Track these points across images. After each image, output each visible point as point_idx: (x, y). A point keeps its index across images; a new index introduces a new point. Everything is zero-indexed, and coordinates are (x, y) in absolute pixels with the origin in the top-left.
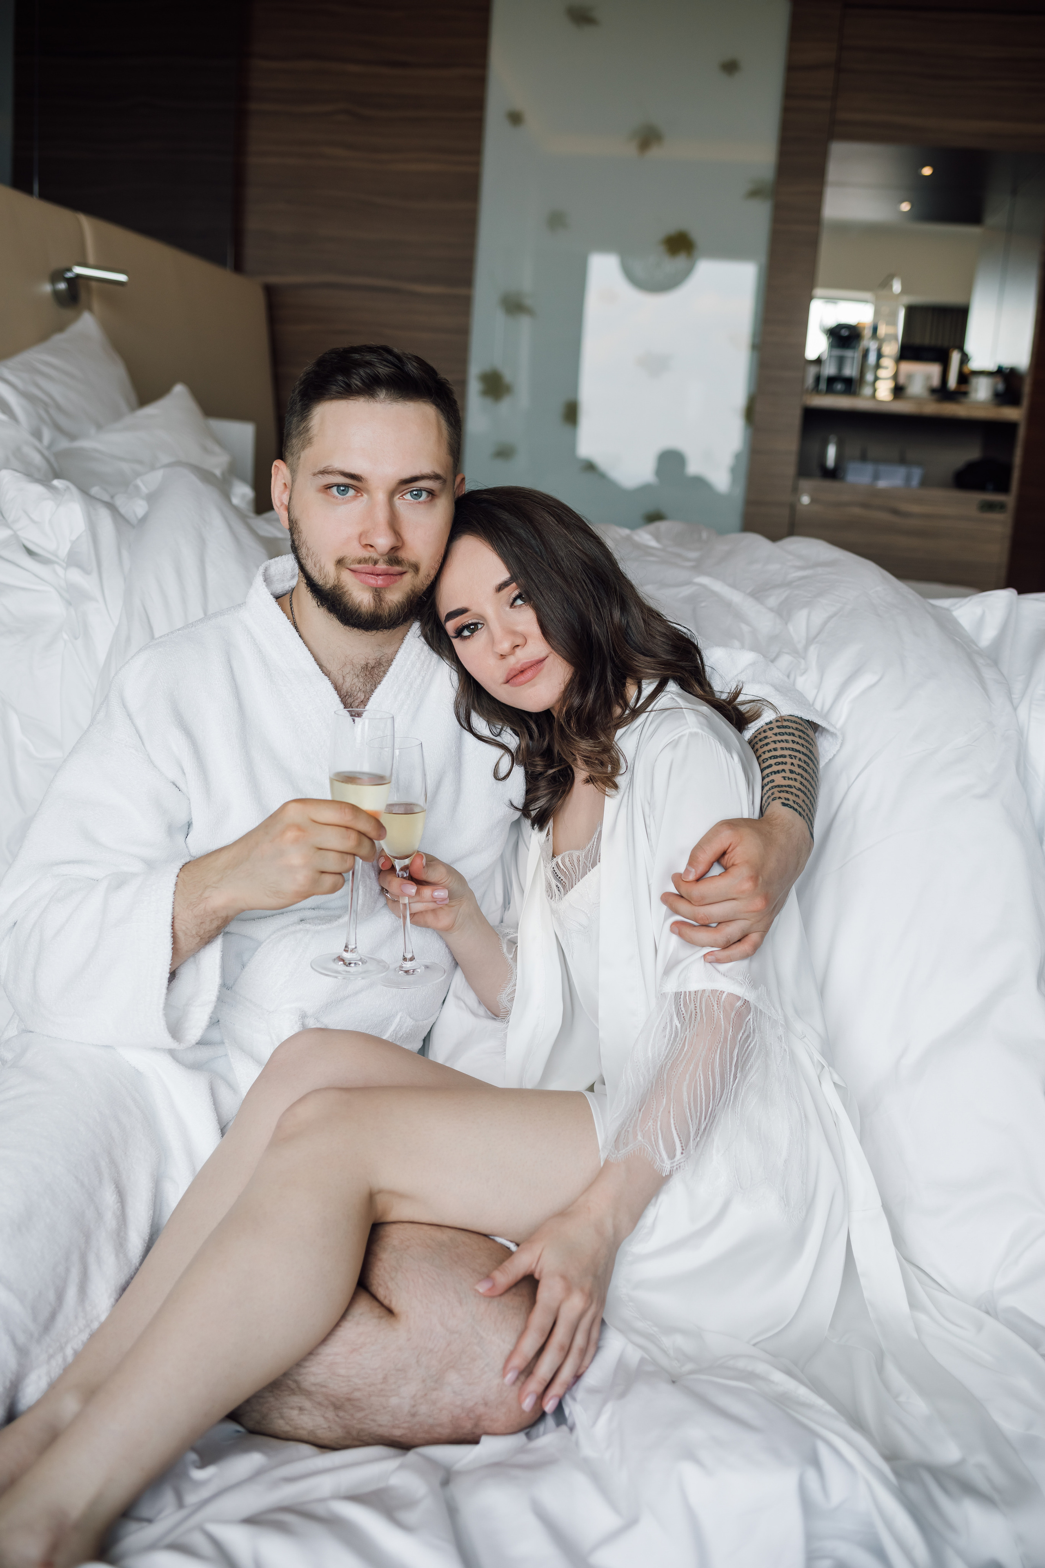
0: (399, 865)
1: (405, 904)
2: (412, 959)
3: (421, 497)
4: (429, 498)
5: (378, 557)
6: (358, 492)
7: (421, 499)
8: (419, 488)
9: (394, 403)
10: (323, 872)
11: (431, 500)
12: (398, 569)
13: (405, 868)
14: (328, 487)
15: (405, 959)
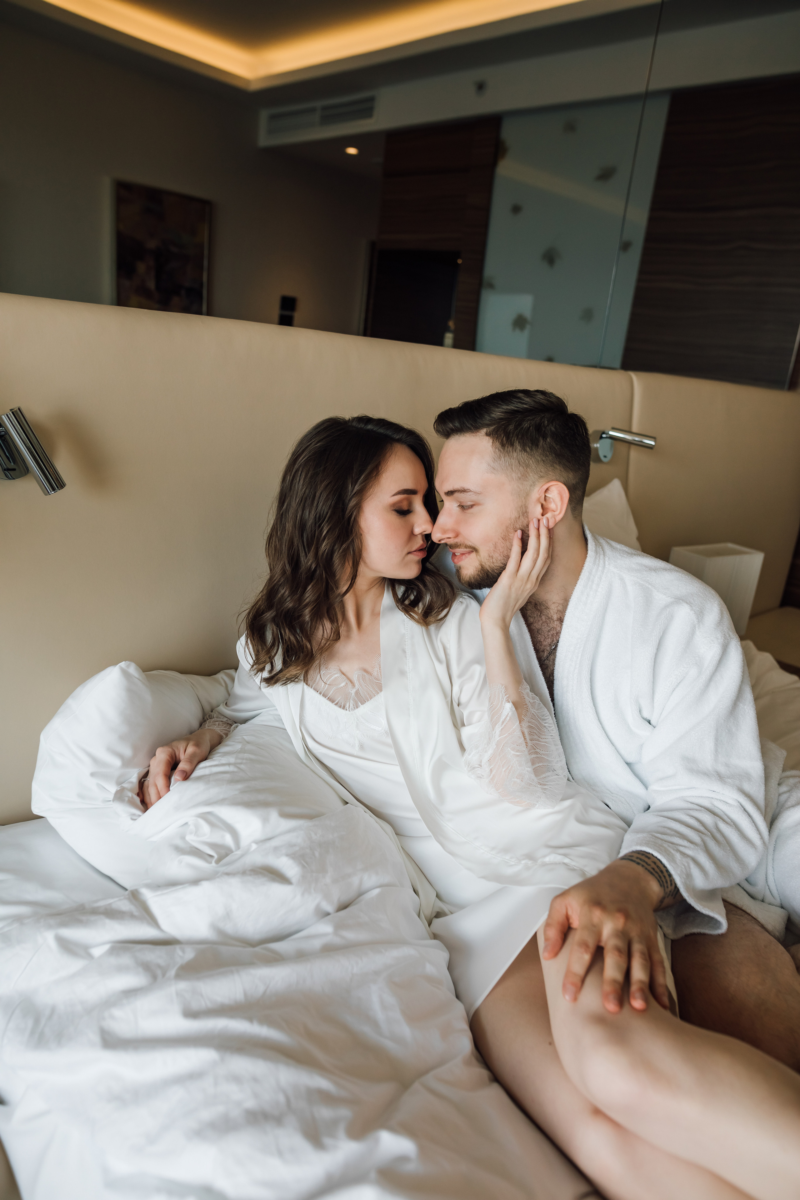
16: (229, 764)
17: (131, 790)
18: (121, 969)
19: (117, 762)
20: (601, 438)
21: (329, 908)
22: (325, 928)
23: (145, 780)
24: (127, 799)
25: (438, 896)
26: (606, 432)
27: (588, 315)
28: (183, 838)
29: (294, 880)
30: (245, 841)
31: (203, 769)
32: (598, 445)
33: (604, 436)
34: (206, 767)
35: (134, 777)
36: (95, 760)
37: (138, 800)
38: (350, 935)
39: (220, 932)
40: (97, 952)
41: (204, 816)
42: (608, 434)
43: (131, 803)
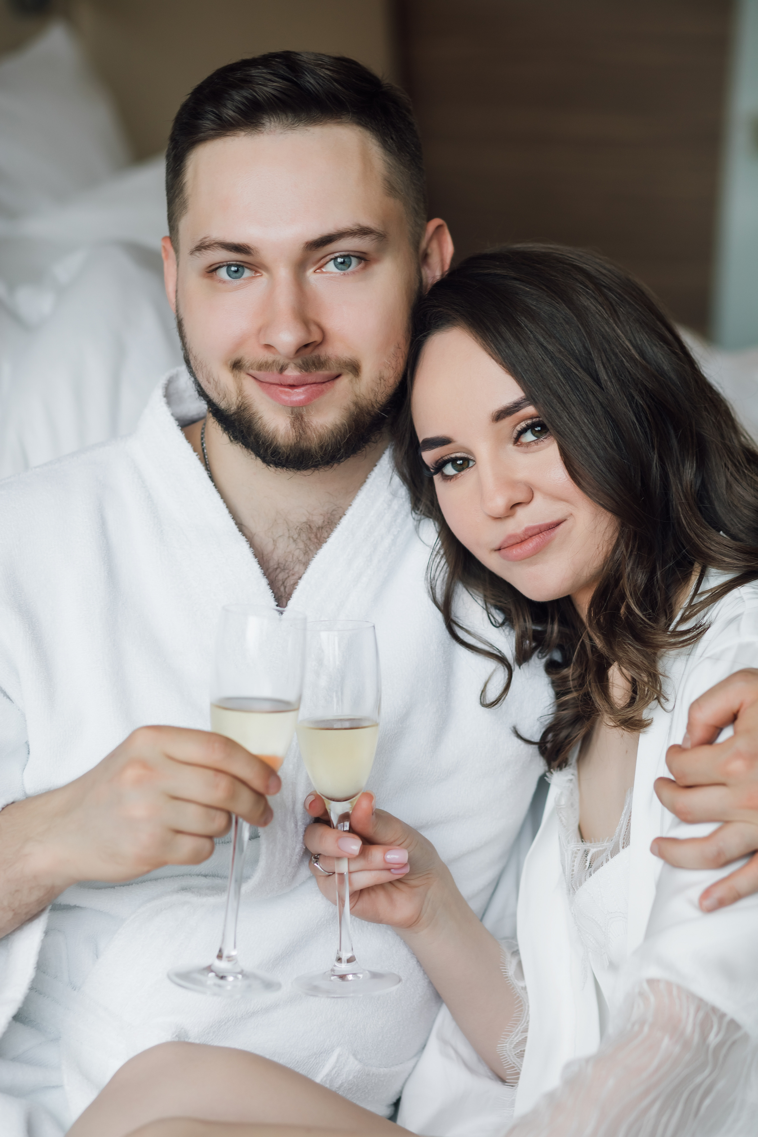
0: (336, 810)
1: (341, 875)
2: (350, 960)
3: (349, 266)
4: (361, 266)
5: (287, 361)
6: (256, 272)
7: (351, 268)
8: (346, 253)
9: (289, 132)
10: (178, 832)
11: (364, 268)
12: (323, 373)
13: (345, 817)
14: (212, 270)
15: (339, 960)
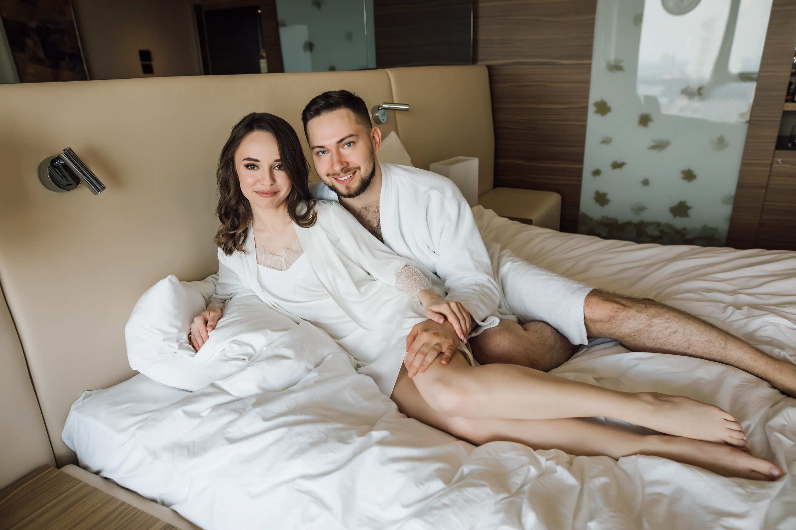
3: (351, 145)
6: (327, 152)
8: (349, 142)
12: (351, 172)
16: (236, 317)
17: (186, 343)
18: (221, 415)
19: (176, 331)
20: (379, 110)
21: (311, 367)
22: (314, 375)
23: (191, 336)
24: (185, 347)
25: (355, 358)
26: (381, 106)
27: (349, 36)
28: (226, 356)
29: (292, 357)
30: (258, 349)
31: (221, 323)
32: (378, 114)
33: (380, 108)
34: (223, 321)
35: (185, 337)
36: (163, 332)
37: (191, 347)
38: (326, 375)
39: (263, 389)
40: (204, 414)
41: (234, 342)
42: (382, 107)
43: (188, 349)
